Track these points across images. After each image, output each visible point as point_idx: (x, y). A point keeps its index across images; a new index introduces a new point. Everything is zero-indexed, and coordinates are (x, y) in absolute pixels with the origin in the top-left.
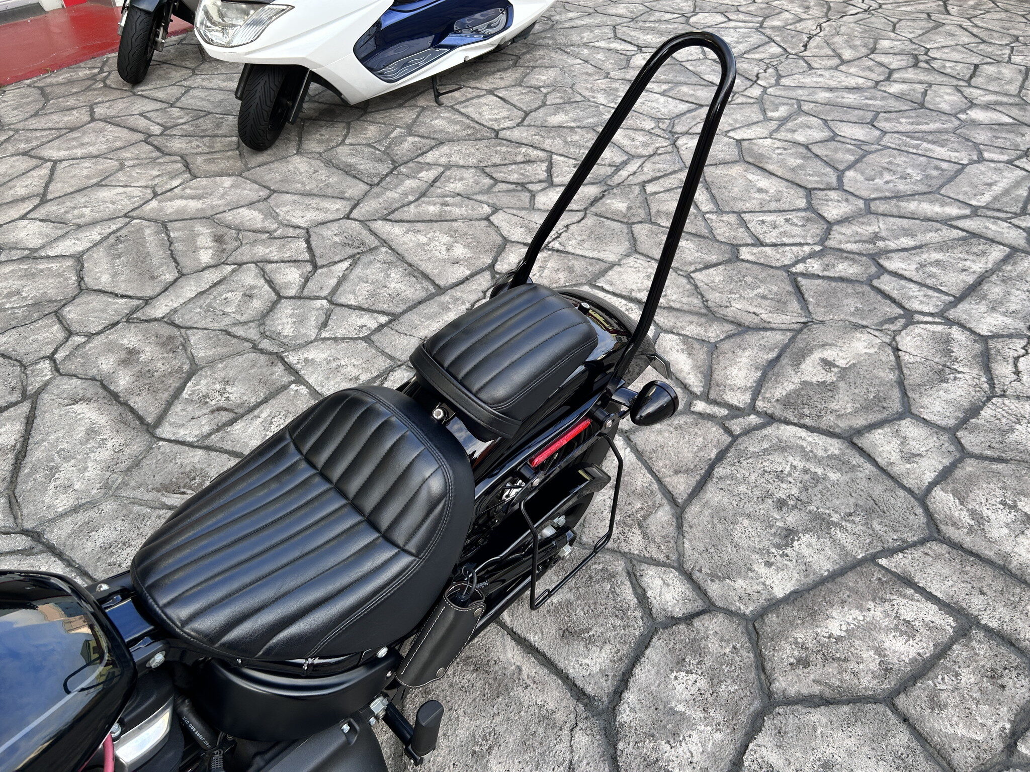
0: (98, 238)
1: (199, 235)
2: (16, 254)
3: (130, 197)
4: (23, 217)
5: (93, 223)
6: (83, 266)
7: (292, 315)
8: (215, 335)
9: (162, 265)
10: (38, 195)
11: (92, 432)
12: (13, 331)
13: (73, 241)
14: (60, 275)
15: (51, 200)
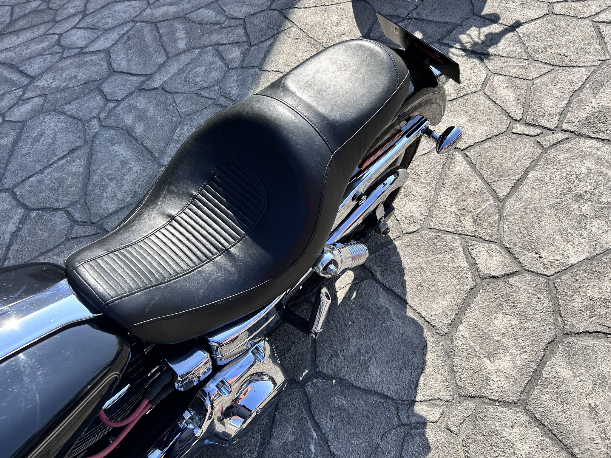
0: (117, 37)
1: (176, 30)
2: (72, 52)
3: (134, 8)
4: (74, 27)
5: (114, 27)
6: (110, 56)
7: (237, 81)
8: (190, 97)
9: (156, 52)
10: (81, 12)
11: (124, 163)
12: (75, 102)
13: (104, 41)
14: (97, 64)
15: (88, 14)
